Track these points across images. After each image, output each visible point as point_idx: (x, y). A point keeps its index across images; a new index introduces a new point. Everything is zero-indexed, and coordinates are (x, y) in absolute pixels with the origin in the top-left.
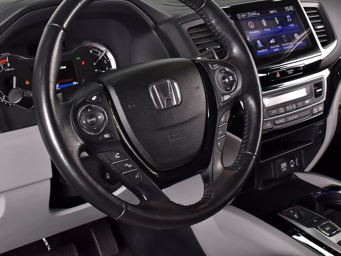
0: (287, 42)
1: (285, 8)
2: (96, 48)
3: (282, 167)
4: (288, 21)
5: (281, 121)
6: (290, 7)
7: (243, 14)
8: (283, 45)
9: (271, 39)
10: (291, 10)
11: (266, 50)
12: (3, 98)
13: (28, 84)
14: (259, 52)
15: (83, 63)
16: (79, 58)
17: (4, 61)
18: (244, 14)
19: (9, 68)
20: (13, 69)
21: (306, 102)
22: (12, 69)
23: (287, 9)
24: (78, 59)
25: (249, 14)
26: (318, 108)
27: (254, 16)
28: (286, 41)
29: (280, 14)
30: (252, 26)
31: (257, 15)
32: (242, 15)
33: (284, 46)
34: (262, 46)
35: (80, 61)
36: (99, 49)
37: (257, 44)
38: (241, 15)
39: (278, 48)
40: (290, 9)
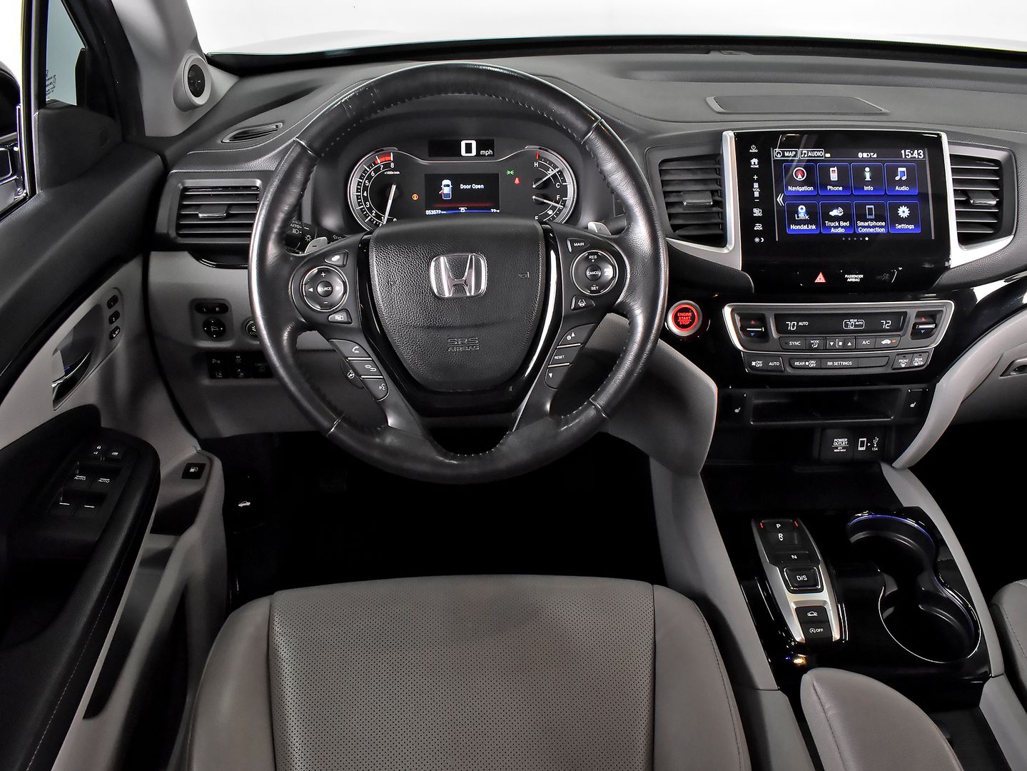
0: (872, 220)
1: (903, 151)
2: (546, 160)
3: (835, 444)
4: (897, 178)
5: (807, 363)
6: (916, 151)
7: (789, 151)
8: (860, 224)
9: (836, 207)
10: (915, 157)
11: (814, 227)
12: (372, 213)
13: (415, 199)
14: (793, 227)
15: (517, 181)
16: (512, 172)
17: (387, 158)
18: (792, 151)
19: (393, 170)
20: (398, 173)
21: (883, 342)
22: (396, 173)
23: (905, 155)
24: (509, 172)
25: (806, 152)
26: (912, 361)
27: (814, 157)
28: (873, 217)
29: (884, 162)
30: (800, 176)
31: (822, 157)
32: (787, 151)
33: (860, 226)
34: (807, 217)
35: (513, 177)
36: (551, 163)
37: (797, 212)
38: (783, 152)
39: (843, 227)
40: (914, 155)
